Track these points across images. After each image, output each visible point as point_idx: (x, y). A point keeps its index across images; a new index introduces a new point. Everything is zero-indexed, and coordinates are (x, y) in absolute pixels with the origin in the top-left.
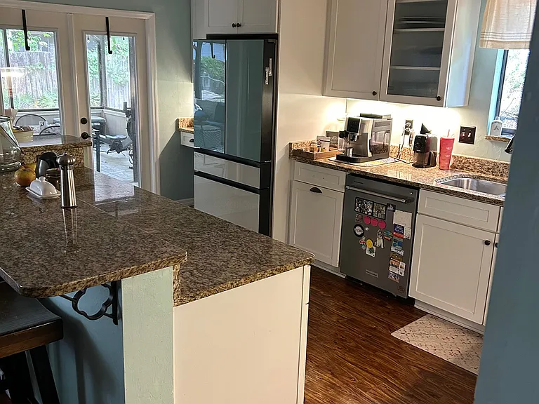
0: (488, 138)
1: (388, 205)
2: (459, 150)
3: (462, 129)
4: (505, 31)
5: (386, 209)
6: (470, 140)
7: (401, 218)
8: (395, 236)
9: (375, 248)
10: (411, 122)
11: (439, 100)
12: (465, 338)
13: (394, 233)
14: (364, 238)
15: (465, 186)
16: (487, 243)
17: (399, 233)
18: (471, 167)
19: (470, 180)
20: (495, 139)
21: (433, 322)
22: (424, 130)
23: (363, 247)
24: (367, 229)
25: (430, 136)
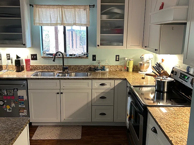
0: (42, 57)
1: (14, 89)
2: (33, 63)
3: (32, 55)
4: (42, 20)
5: (14, 91)
6: (36, 59)
7: (21, 93)
8: (20, 100)
9: (11, 108)
10: (9, 55)
11: (24, 45)
12: (56, 129)
13: (19, 100)
14: (5, 106)
15: (39, 75)
16: (58, 93)
17: (22, 99)
18: (38, 68)
19: (40, 73)
20: (45, 57)
21: (43, 128)
22: (18, 57)
23: (5, 109)
24: (6, 101)
25: (20, 59)
